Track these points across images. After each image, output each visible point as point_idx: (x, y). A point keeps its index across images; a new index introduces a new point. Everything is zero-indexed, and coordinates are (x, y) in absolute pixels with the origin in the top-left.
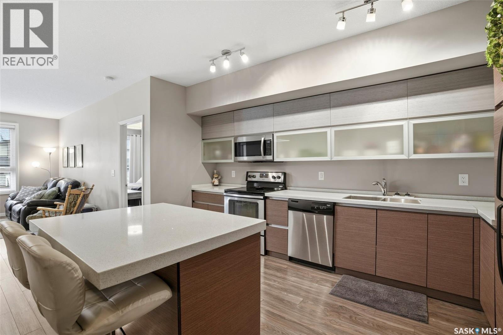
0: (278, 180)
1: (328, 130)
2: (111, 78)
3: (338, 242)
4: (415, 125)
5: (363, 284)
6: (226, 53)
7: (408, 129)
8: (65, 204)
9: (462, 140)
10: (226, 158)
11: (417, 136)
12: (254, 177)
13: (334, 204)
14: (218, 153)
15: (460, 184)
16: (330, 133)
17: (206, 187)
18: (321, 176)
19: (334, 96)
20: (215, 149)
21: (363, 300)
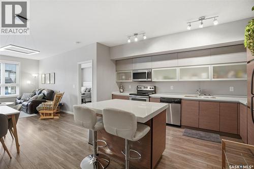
0: (152, 90)
1: (177, 68)
2: (78, 42)
3: (182, 115)
4: (213, 67)
5: (194, 132)
6: (136, 35)
7: (211, 69)
8: (54, 101)
9: (231, 73)
10: (128, 80)
11: (214, 71)
12: (141, 88)
13: (181, 99)
14: (124, 77)
15: (231, 90)
16: (178, 69)
17: (117, 93)
18: (172, 88)
19: (179, 54)
20: (122, 76)
21: (197, 137)
